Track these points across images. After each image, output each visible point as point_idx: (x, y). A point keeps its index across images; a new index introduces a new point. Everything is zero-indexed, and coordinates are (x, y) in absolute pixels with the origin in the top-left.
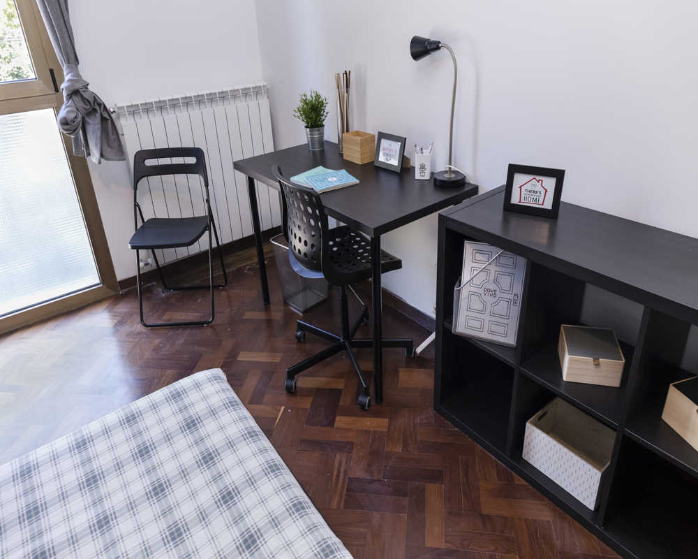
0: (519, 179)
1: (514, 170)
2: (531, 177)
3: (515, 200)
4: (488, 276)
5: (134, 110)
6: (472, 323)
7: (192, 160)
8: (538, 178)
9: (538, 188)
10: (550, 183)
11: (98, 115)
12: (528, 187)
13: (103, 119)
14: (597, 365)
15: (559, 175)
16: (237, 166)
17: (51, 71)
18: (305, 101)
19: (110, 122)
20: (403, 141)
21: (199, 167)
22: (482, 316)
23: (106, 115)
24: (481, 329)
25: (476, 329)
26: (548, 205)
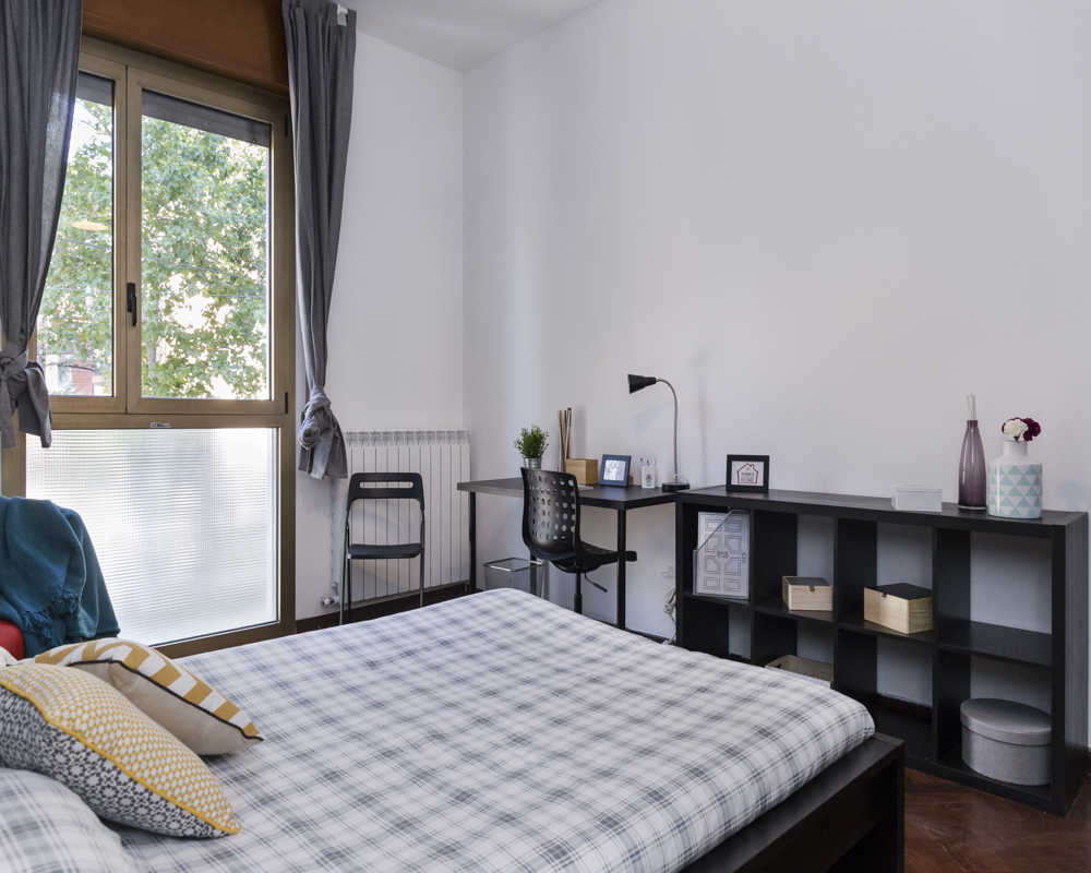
0: (736, 465)
1: (731, 459)
2: (745, 463)
3: (734, 482)
4: (720, 540)
5: (364, 437)
6: (709, 584)
7: (408, 485)
8: (751, 463)
9: (751, 470)
10: (760, 466)
11: (331, 434)
12: (744, 470)
13: (335, 437)
14: (813, 590)
15: (765, 459)
16: (461, 486)
17: (286, 394)
18: (525, 434)
19: (339, 441)
20: (628, 459)
21: (417, 492)
22: (718, 576)
23: (337, 435)
24: (718, 588)
25: (714, 588)
26: (760, 483)
